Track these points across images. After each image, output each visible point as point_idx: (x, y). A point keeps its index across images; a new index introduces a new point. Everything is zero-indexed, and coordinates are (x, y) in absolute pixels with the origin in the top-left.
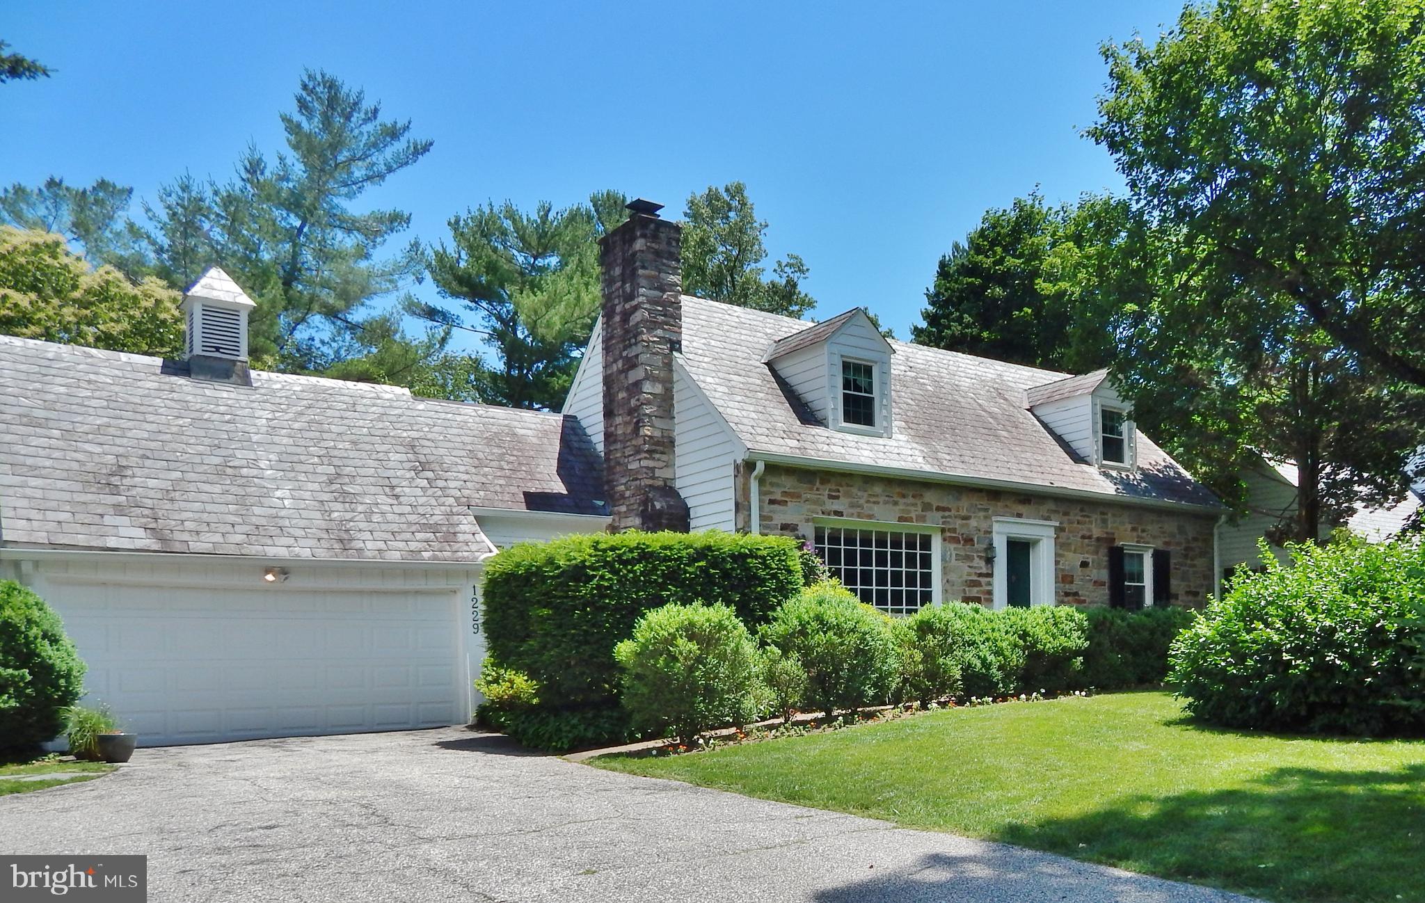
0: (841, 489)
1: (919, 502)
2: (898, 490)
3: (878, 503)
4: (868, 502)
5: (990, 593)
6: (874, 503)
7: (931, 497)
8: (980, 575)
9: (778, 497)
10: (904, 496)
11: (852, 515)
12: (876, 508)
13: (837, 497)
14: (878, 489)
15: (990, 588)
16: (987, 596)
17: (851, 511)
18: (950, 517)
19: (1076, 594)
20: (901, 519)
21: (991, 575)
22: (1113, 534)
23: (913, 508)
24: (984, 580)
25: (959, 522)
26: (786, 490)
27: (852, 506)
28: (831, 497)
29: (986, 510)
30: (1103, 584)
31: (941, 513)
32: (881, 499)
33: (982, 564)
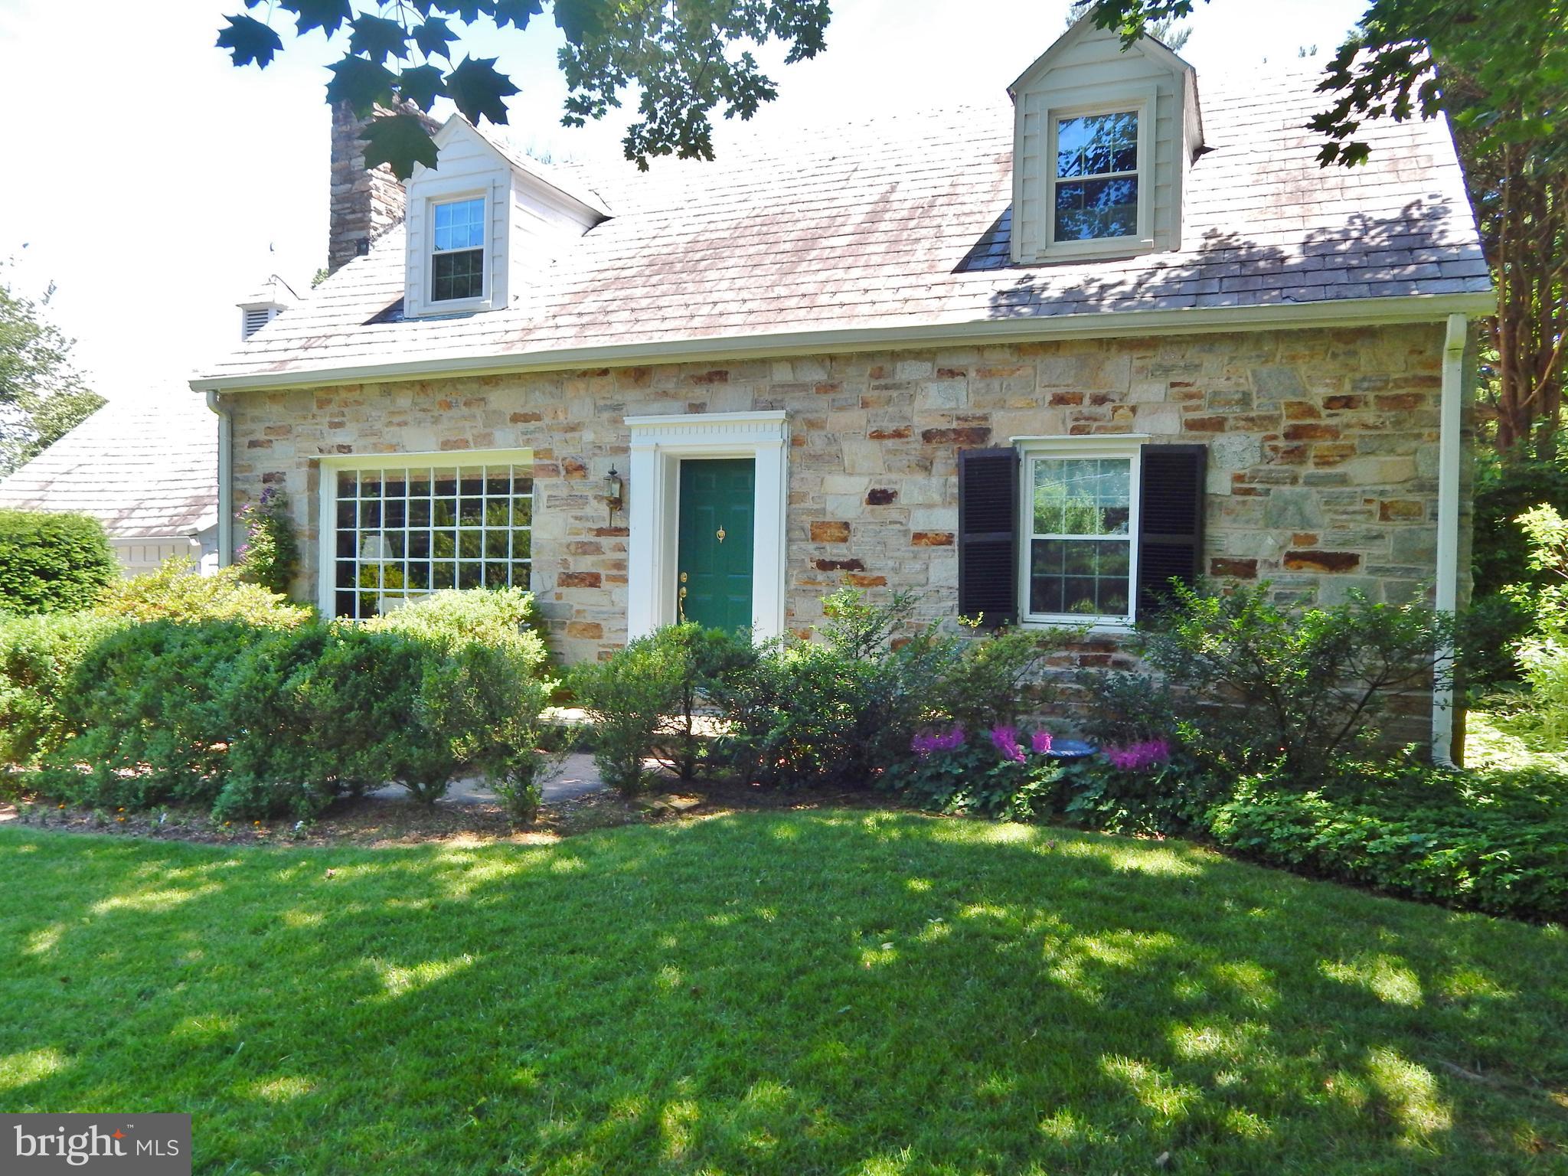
0: (346, 410)
1: (477, 411)
2: (440, 397)
3: (406, 424)
4: (390, 423)
5: (621, 565)
6: (399, 425)
7: (502, 400)
8: (600, 532)
9: (260, 436)
10: (449, 406)
11: (365, 449)
12: (405, 430)
13: (340, 425)
14: (404, 401)
15: (620, 555)
16: (615, 572)
17: (362, 442)
18: (540, 430)
19: (853, 565)
20: (446, 445)
21: (624, 531)
22: (985, 418)
23: (467, 424)
24: (606, 542)
25: (558, 436)
26: (271, 424)
27: (363, 435)
28: (335, 425)
29: (617, 408)
30: (948, 540)
31: (521, 426)
32: (409, 418)
33: (604, 509)
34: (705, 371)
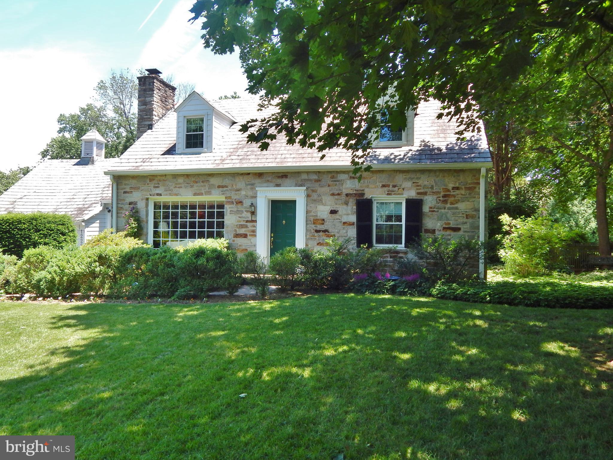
0: (160, 183)
1: (207, 184)
2: (193, 179)
3: (181, 187)
4: (176, 187)
5: (254, 231)
6: (179, 188)
7: (214, 181)
8: (247, 221)
9: (128, 190)
10: (197, 182)
11: (166, 195)
12: (180, 189)
13: (158, 187)
14: (181, 180)
15: (254, 228)
16: (252, 233)
17: (166, 193)
18: (227, 190)
19: (326, 231)
20: (195, 194)
21: (255, 221)
22: (363, 190)
23: (203, 188)
24: (249, 224)
25: (233, 193)
26: (132, 186)
27: (166, 190)
28: (155, 187)
29: (253, 184)
30: (353, 224)
31: (221, 189)
32: (183, 186)
33: (249, 215)
34: (280, 175)
